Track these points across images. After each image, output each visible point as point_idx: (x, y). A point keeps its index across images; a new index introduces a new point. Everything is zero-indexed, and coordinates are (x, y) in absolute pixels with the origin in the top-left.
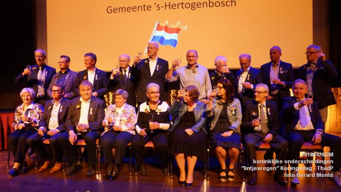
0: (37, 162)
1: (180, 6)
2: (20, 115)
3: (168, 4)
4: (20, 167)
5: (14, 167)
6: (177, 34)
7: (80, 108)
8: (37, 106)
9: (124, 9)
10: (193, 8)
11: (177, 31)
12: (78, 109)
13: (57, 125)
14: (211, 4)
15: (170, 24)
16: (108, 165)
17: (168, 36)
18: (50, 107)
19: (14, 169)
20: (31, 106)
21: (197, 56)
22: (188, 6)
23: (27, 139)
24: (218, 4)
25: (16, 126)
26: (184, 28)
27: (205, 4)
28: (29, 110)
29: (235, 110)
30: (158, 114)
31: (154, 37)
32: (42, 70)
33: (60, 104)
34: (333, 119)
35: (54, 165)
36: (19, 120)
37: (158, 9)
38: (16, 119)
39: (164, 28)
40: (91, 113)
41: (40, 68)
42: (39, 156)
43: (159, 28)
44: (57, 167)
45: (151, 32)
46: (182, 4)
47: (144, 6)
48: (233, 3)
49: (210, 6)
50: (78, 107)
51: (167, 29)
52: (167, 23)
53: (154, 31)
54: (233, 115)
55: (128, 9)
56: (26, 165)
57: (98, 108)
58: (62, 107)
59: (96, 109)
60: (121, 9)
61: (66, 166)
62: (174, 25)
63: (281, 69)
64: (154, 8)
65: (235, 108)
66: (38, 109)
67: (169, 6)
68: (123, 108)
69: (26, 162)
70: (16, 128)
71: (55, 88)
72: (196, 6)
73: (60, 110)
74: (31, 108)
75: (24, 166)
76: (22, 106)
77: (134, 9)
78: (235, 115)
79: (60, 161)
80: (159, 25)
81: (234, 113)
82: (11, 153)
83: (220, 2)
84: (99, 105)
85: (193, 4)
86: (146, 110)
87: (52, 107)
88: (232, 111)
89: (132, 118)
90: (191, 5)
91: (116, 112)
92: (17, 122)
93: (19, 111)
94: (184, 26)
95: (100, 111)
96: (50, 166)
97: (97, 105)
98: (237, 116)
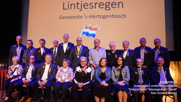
0: (18, 97)
1: (98, 17)
2: (12, 70)
3: (91, 16)
4: (9, 100)
5: (5, 100)
6: (96, 31)
7: (45, 68)
8: (21, 66)
9: (68, 17)
10: (104, 18)
11: (96, 29)
12: (43, 68)
13: (31, 77)
14: (114, 16)
15: (92, 25)
16: (57, 99)
17: (91, 32)
18: (28, 67)
19: (6, 100)
20: (18, 66)
21: (100, 42)
22: (101, 17)
23: (14, 84)
24: (117, 16)
25: (8, 76)
26: (99, 28)
27: (110, 16)
28: (16, 68)
29: (126, 72)
30: (86, 73)
31: (84, 32)
32: (20, 47)
33: (33, 66)
34: (177, 78)
35: (27, 99)
36: (10, 73)
37: (86, 18)
38: (9, 72)
39: (89, 28)
40: (50, 71)
41: (19, 46)
42: (20, 94)
43: (86, 28)
44: (29, 100)
45: (82, 30)
46: (99, 16)
47: (79, 16)
48: (125, 16)
49: (113, 17)
50: (44, 67)
51: (90, 28)
52: (90, 25)
53: (83, 29)
54: (125, 75)
55: (70, 18)
56: (12, 98)
57: (54, 69)
58: (34, 67)
59: (52, 69)
60: (67, 17)
61: (34, 100)
62: (94, 26)
63: (146, 50)
64: (84, 17)
65: (126, 71)
66: (21, 68)
67: (92, 16)
68: (67, 69)
69: (12, 97)
70: (8, 78)
71: (32, 57)
72: (105, 17)
73: (33, 69)
74: (18, 67)
75: (11, 99)
76: (13, 66)
77: (73, 17)
78: (126, 75)
79: (31, 97)
80: (86, 26)
81: (125, 74)
82: (4, 91)
83: (118, 16)
84: (55, 67)
85: (104, 16)
86: (80, 70)
87: (29, 67)
88: (124, 73)
89: (71, 74)
90: (103, 17)
91: (63, 71)
92: (10, 74)
93: (11, 68)
94: (99, 27)
95: (54, 70)
96: (25, 99)
97: (54, 67)
98: (127, 75)
